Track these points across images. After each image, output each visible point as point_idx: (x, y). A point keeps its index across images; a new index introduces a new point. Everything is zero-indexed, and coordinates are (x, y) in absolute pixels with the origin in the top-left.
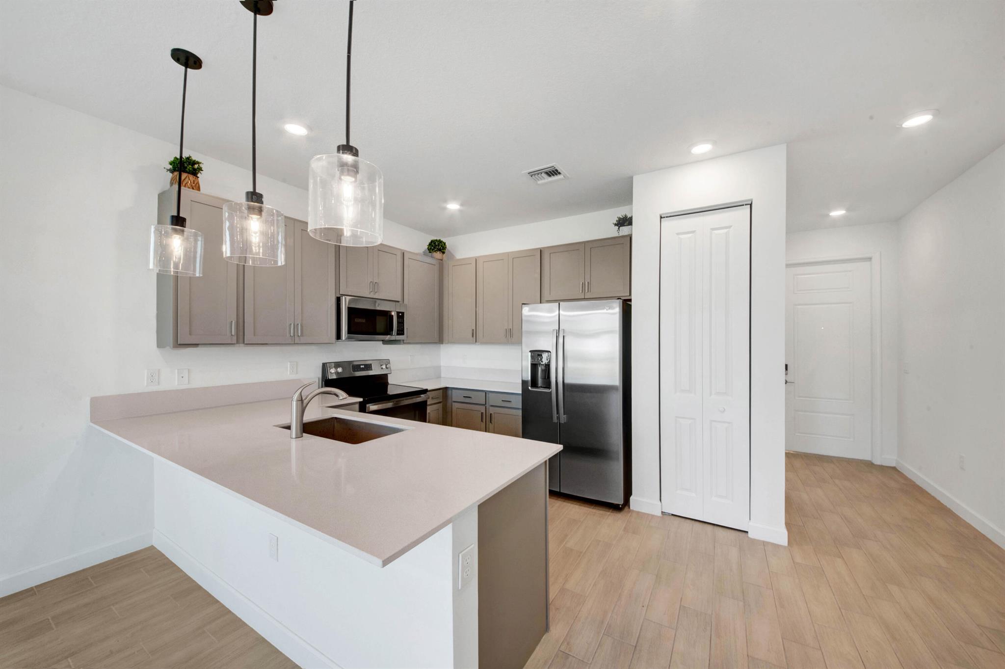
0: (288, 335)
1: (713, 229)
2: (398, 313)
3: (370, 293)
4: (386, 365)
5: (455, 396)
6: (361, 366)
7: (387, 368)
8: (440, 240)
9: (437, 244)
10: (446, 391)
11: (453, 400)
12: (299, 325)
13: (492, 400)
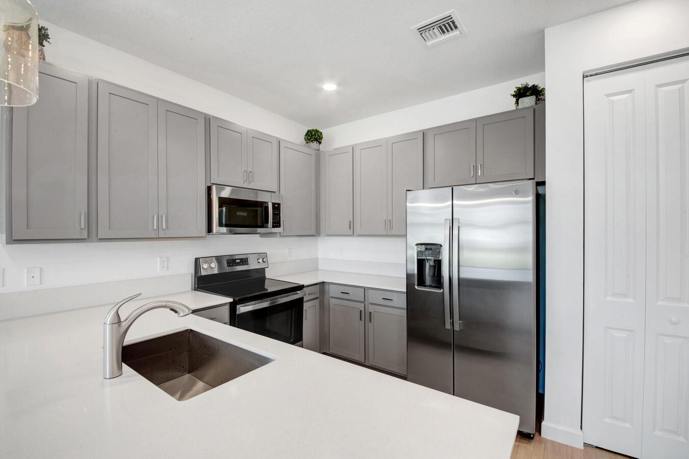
0: (150, 228)
1: (659, 86)
2: (274, 204)
3: (244, 183)
4: (263, 259)
5: (333, 291)
6: (237, 261)
7: (264, 262)
8: (316, 130)
9: (313, 133)
10: (323, 287)
11: (331, 295)
12: (164, 216)
13: (373, 297)
